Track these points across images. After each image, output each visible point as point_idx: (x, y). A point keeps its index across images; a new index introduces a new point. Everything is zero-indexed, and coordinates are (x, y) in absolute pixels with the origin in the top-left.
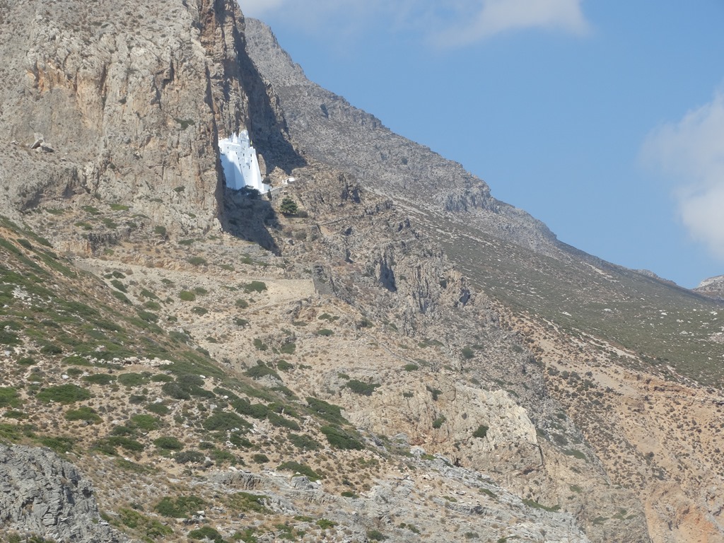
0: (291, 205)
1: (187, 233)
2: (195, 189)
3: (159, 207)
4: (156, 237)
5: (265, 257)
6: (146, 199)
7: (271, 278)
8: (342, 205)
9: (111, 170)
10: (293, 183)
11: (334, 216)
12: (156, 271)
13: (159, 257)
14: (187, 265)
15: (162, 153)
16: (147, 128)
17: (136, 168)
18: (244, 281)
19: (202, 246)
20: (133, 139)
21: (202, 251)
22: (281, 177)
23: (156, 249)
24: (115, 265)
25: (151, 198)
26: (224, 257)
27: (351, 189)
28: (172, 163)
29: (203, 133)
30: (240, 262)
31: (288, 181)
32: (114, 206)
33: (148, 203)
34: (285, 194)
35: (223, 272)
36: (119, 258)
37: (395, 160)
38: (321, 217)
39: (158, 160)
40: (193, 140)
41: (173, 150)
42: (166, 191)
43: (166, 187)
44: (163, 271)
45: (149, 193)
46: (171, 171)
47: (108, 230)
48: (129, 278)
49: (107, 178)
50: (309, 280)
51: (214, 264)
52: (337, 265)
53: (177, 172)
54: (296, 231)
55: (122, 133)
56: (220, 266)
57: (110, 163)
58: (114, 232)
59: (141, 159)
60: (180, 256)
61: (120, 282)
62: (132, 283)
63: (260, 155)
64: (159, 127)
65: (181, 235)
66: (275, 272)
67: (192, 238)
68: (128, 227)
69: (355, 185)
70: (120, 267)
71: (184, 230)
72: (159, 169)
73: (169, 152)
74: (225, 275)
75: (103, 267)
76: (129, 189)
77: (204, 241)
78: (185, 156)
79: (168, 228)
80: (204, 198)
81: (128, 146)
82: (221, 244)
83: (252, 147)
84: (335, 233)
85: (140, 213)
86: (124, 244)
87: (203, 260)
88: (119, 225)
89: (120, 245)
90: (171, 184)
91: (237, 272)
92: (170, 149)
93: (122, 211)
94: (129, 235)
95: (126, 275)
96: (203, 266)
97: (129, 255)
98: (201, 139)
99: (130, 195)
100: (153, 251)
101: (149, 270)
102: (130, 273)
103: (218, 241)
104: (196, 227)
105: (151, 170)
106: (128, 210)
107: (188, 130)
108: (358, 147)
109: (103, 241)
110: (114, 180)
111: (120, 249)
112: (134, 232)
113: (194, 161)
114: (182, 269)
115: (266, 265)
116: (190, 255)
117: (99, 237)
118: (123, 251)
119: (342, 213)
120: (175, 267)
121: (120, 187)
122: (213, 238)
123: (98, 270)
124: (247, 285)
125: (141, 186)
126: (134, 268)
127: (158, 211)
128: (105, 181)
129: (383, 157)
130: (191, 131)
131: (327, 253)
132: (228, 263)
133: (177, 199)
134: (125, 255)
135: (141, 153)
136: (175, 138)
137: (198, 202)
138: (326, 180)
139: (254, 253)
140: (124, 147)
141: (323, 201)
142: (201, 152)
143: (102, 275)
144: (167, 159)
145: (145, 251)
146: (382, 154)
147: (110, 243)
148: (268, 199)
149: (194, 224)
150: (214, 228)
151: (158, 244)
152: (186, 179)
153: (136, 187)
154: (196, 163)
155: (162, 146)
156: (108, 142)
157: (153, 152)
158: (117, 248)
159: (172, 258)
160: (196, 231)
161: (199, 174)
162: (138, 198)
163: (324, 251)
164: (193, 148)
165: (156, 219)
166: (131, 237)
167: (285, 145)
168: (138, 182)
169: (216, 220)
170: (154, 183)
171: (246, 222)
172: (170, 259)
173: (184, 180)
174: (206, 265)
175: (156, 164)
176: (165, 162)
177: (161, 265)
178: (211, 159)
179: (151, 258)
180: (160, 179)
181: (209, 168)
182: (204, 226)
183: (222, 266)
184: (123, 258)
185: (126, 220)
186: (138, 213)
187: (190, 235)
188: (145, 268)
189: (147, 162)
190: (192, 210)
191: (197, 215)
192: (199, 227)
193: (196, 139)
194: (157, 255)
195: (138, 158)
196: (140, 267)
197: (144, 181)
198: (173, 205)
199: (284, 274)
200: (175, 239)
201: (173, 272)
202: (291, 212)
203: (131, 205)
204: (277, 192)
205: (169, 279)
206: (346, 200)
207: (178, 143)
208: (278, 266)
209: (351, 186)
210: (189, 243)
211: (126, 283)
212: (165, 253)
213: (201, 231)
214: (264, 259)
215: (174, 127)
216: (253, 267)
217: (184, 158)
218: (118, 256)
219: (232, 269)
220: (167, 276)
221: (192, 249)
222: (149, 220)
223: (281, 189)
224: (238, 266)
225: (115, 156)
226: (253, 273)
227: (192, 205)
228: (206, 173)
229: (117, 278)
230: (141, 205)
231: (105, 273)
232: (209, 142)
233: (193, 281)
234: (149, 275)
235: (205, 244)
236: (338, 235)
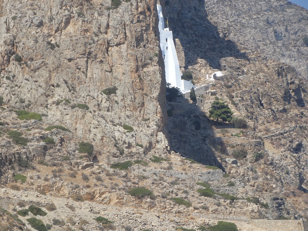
0: (224, 110)
1: (122, 153)
2: (131, 91)
3: (83, 116)
4: (81, 158)
5: (231, 188)
6: (65, 104)
7: (243, 218)
8: (285, 111)
9: (17, 63)
10: (221, 78)
11: (279, 126)
12: (87, 205)
13: (88, 187)
14: (127, 197)
15: (86, 40)
16: (66, 5)
17: (50, 60)
18: (207, 221)
19: (144, 170)
20: (46, 20)
21: (144, 178)
22: (203, 71)
23: (83, 174)
24: (31, 197)
25: (72, 103)
26: (176, 187)
27: (293, 87)
28: (100, 56)
29: (141, 13)
30: (197, 195)
31: (215, 77)
32: (22, 114)
33: (69, 111)
34: (213, 94)
35: (176, 209)
36: (34, 187)
37: (294, 40)
38: (260, 127)
39: (81, 50)
40: (128, 23)
41: (101, 36)
42: (91, 94)
43: (92, 88)
44: (97, 207)
45: (69, 95)
46: (98, 65)
47: (17, 147)
48: (51, 215)
49: (12, 74)
50: (297, 221)
51: (163, 197)
52: (291, 195)
53: (106, 67)
54: (233, 147)
55: (30, 12)
56: (171, 199)
57: (14, 53)
58: (24, 150)
59: (56, 48)
60: (116, 185)
61: (40, 221)
62: (56, 222)
63: (177, 39)
64: (82, 4)
65: (114, 156)
66: (245, 209)
67: (129, 159)
68: (42, 143)
69: (297, 82)
70: (38, 200)
71: (118, 149)
72: (82, 62)
73: (96, 39)
74: (179, 212)
75: (15, 200)
76: (41, 91)
77: (146, 164)
78: (117, 45)
79: (96, 145)
80: (143, 104)
81: (39, 30)
82: (170, 168)
83: (168, 29)
84: (283, 149)
85: (57, 123)
86: (38, 167)
87: (147, 190)
88: (30, 141)
89: (34, 168)
90: (98, 84)
91: (196, 208)
92: (97, 35)
93: (33, 121)
94: (45, 155)
95: (47, 211)
96: (149, 200)
97: (47, 183)
98: (139, 21)
99: (43, 98)
100: (79, 177)
101: (76, 204)
102: (52, 208)
103: (165, 164)
104: (134, 144)
105: (71, 63)
106: (41, 120)
107: (121, 9)
108: (244, 21)
109: (11, 162)
110: (20, 77)
111: (34, 173)
112: (51, 151)
113: (130, 51)
114: (121, 203)
115: (233, 199)
116: (129, 184)
117: (6, 156)
118: (39, 178)
119: (286, 121)
120: (110, 200)
121: (29, 86)
122: (157, 160)
123: (8, 204)
124: (212, 227)
125: (58, 86)
126: (58, 202)
127: (83, 121)
128: (8, 78)
129: (278, 36)
130: (126, 10)
131: (276, 179)
132: (181, 195)
133: (107, 104)
134: (41, 182)
135: (58, 41)
136: (103, 20)
137: (135, 109)
138: (261, 74)
139: (216, 182)
140: (33, 32)
141: (262, 105)
142: (139, 40)
143: (15, 210)
144: (93, 48)
145: (68, 178)
146: (275, 32)
147: (20, 165)
148: (191, 102)
149: (132, 141)
150: (158, 146)
151: (84, 168)
152: (120, 76)
153: (51, 86)
154: (132, 56)
155: (86, 31)
156: (12, 24)
157: (74, 38)
158: (29, 174)
159: (106, 187)
160: (134, 150)
161: (137, 70)
162: (54, 103)
163: (272, 176)
164: (128, 34)
165: (79, 133)
166: (48, 158)
167: (201, 25)
168: (54, 81)
169: (161, 135)
170: (76, 82)
171: (181, 136)
172: (104, 190)
173: (116, 78)
174: (153, 198)
175: (78, 55)
176: (90, 53)
177: (91, 197)
178: (152, 49)
179: (77, 187)
180: (83, 76)
181: (149, 61)
182: (145, 143)
183: (175, 199)
184: (39, 187)
185: (39, 133)
186: (55, 124)
187: (127, 156)
188: (71, 202)
189: (65, 52)
190: (128, 120)
191: (135, 128)
192: (137, 145)
193: (132, 22)
194: (86, 184)
195: (53, 47)
196: (65, 201)
197: (62, 80)
198: (101, 113)
199: (258, 211)
200: (106, 161)
201: (109, 208)
202: (224, 119)
203: (45, 112)
204: (203, 92)
205: (105, 217)
206: (289, 103)
207: (108, 26)
208: (249, 200)
209: (293, 83)
210: (125, 166)
211: (48, 222)
212: (95, 181)
213: (141, 150)
214: (229, 190)
215: (102, 5)
216: (216, 201)
217: (115, 49)
218: (32, 184)
219: (189, 205)
220: (102, 213)
221: (132, 175)
222: (71, 134)
223: (207, 88)
224: (196, 200)
225: (21, 44)
226: (216, 210)
227: (128, 113)
228: (145, 69)
229: (36, 215)
230: (59, 113)
231: (19, 209)
232: (149, 25)
233: (139, 220)
234: (77, 211)
235: (148, 169)
236: (288, 153)
